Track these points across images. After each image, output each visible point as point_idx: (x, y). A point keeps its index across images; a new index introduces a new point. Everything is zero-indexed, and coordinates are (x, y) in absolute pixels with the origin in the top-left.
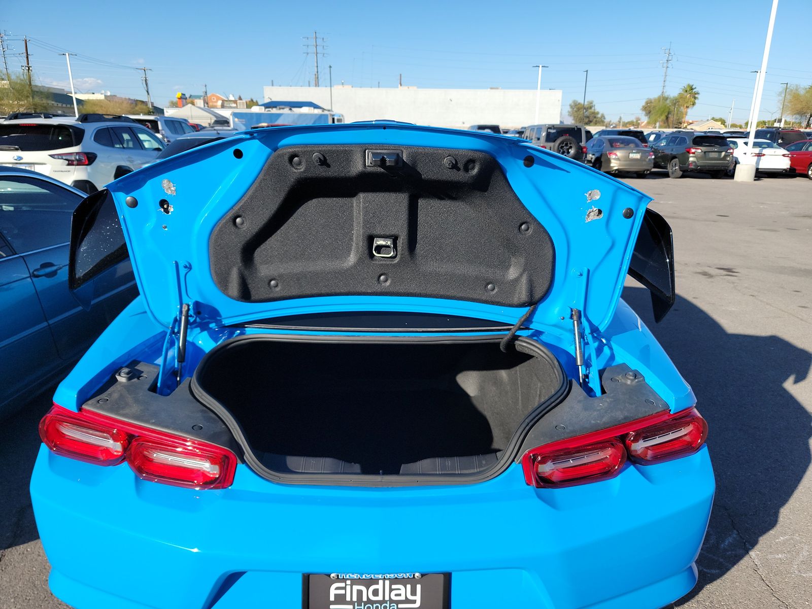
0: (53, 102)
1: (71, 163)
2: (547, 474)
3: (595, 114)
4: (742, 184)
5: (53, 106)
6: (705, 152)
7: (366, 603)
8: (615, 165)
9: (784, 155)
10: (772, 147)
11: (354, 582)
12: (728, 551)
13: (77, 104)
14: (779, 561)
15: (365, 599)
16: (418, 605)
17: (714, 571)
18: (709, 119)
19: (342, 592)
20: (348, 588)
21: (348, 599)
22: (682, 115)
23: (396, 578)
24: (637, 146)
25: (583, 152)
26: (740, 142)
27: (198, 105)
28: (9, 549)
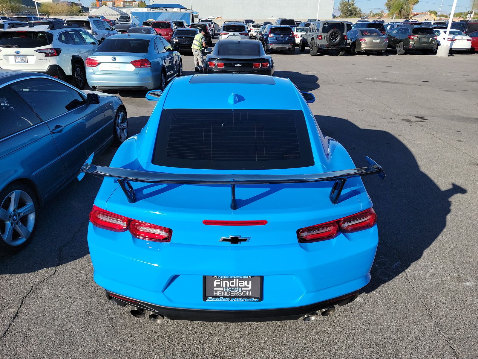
0: (23, 5)
1: (47, 55)
2: (304, 237)
3: (355, 9)
4: (441, 58)
5: (22, 8)
6: (420, 38)
7: (229, 288)
8: (364, 47)
9: (468, 40)
10: (461, 35)
11: (224, 279)
12: (395, 269)
13: (37, 6)
14: (419, 274)
15: (228, 286)
16: (250, 289)
17: (386, 278)
18: (427, 11)
19: (219, 283)
20: (222, 282)
21: (221, 286)
22: (409, 9)
23: (241, 278)
24: (378, 34)
25: (344, 39)
26: (442, 31)
27: (109, 6)
28: (59, 266)
